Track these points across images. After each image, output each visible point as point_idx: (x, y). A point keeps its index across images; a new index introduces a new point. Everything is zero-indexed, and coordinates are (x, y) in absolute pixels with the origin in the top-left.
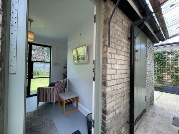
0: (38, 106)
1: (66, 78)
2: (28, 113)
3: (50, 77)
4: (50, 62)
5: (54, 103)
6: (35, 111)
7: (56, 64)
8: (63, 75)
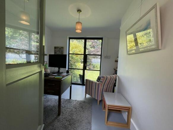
0: (85, 97)
1: (116, 74)
2: (77, 101)
3: (100, 71)
4: (101, 55)
5: (99, 101)
6: (82, 101)
7: (107, 57)
8: (114, 69)
